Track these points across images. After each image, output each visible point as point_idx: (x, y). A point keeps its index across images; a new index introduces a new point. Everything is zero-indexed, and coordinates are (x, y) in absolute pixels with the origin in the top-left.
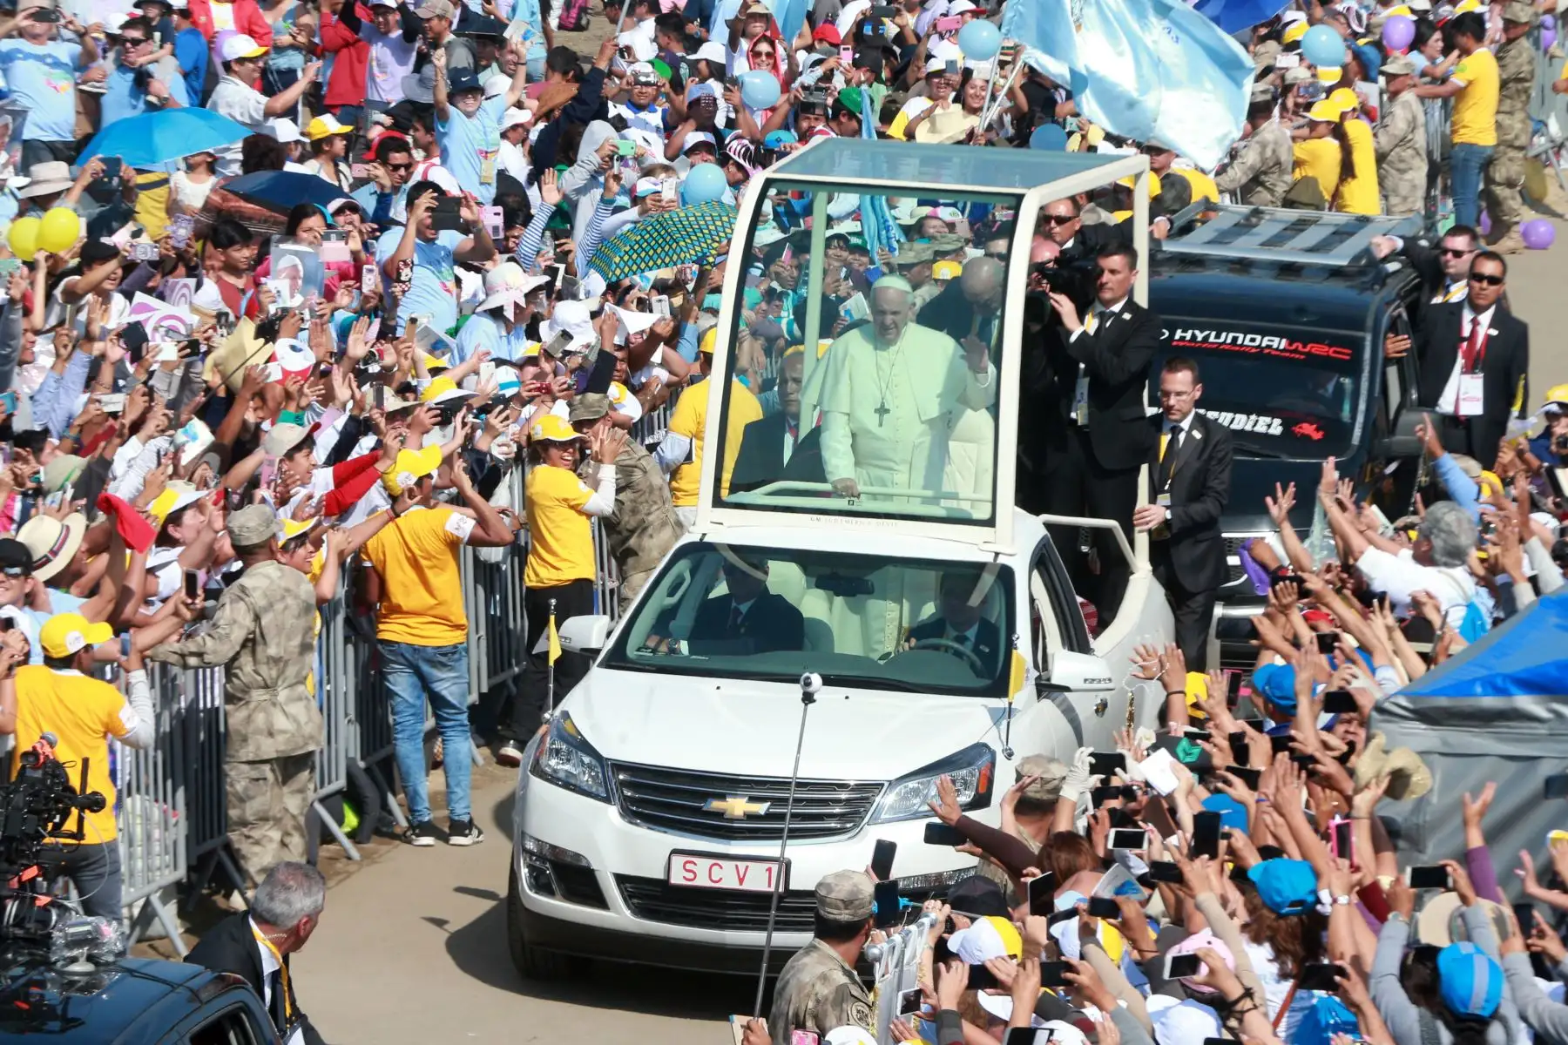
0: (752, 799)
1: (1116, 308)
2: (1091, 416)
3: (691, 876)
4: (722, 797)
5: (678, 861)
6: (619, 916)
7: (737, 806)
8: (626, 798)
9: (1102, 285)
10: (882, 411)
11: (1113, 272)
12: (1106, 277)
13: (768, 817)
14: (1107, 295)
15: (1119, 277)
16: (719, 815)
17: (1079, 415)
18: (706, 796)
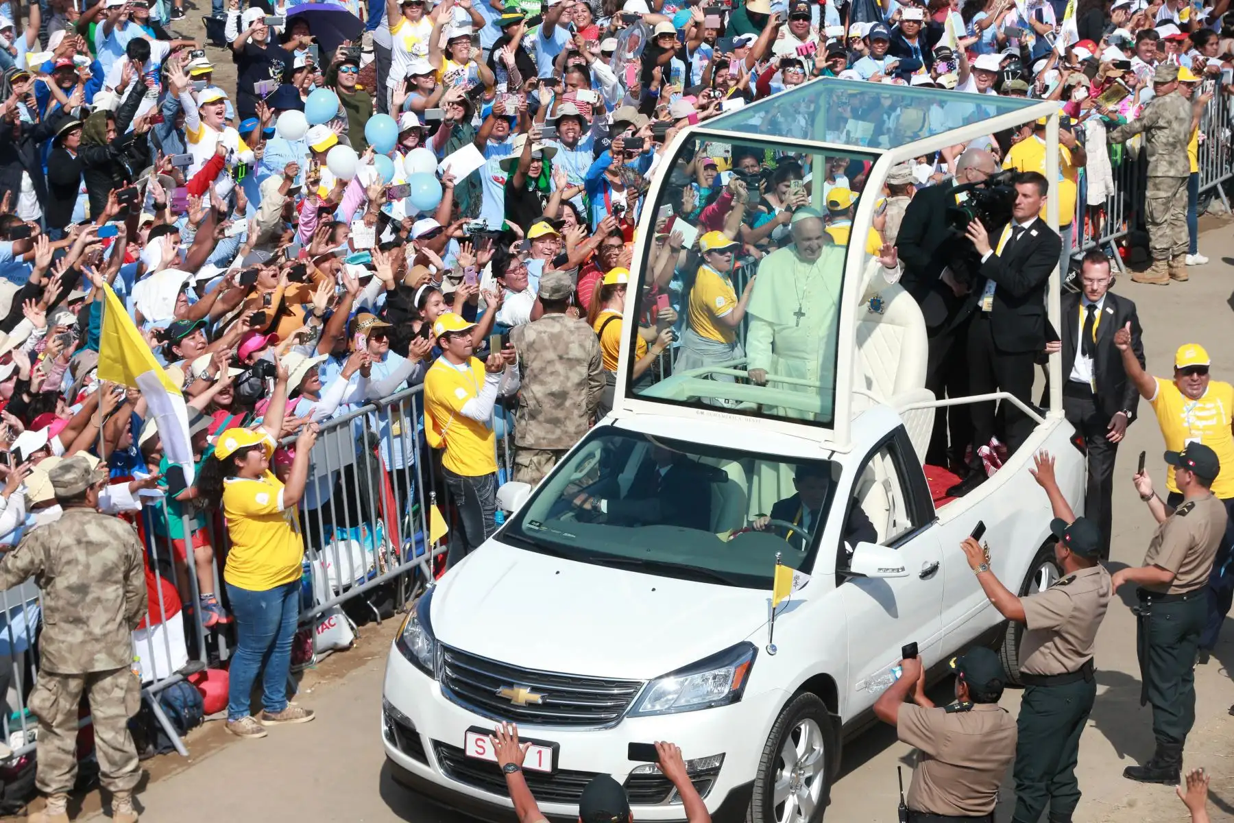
0: (534, 690)
1: (1026, 225)
2: (994, 304)
3: (481, 750)
4: (511, 685)
5: (472, 737)
6: (434, 772)
7: (523, 694)
8: (447, 676)
9: (1016, 205)
10: (800, 314)
11: (1025, 195)
12: (1020, 199)
13: (545, 706)
14: (1019, 213)
15: (1030, 200)
16: (507, 701)
17: (986, 303)
18: (498, 683)
